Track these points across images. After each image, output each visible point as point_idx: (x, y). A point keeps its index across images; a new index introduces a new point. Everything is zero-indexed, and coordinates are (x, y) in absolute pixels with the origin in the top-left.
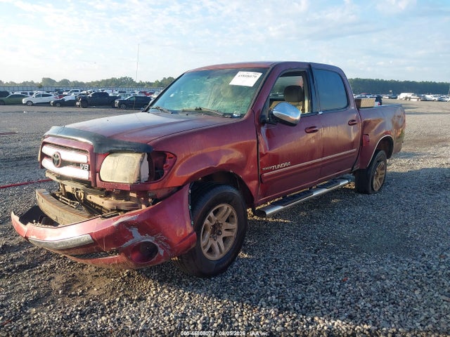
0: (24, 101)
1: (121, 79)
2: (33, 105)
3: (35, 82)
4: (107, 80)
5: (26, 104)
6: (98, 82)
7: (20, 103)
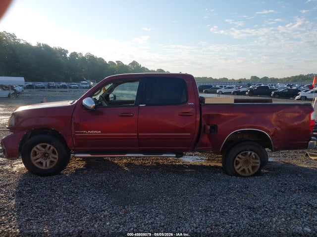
0: (218, 91)
1: (308, 75)
2: (222, 94)
3: (247, 79)
4: (296, 77)
5: (219, 93)
6: (288, 78)
7: (215, 93)
